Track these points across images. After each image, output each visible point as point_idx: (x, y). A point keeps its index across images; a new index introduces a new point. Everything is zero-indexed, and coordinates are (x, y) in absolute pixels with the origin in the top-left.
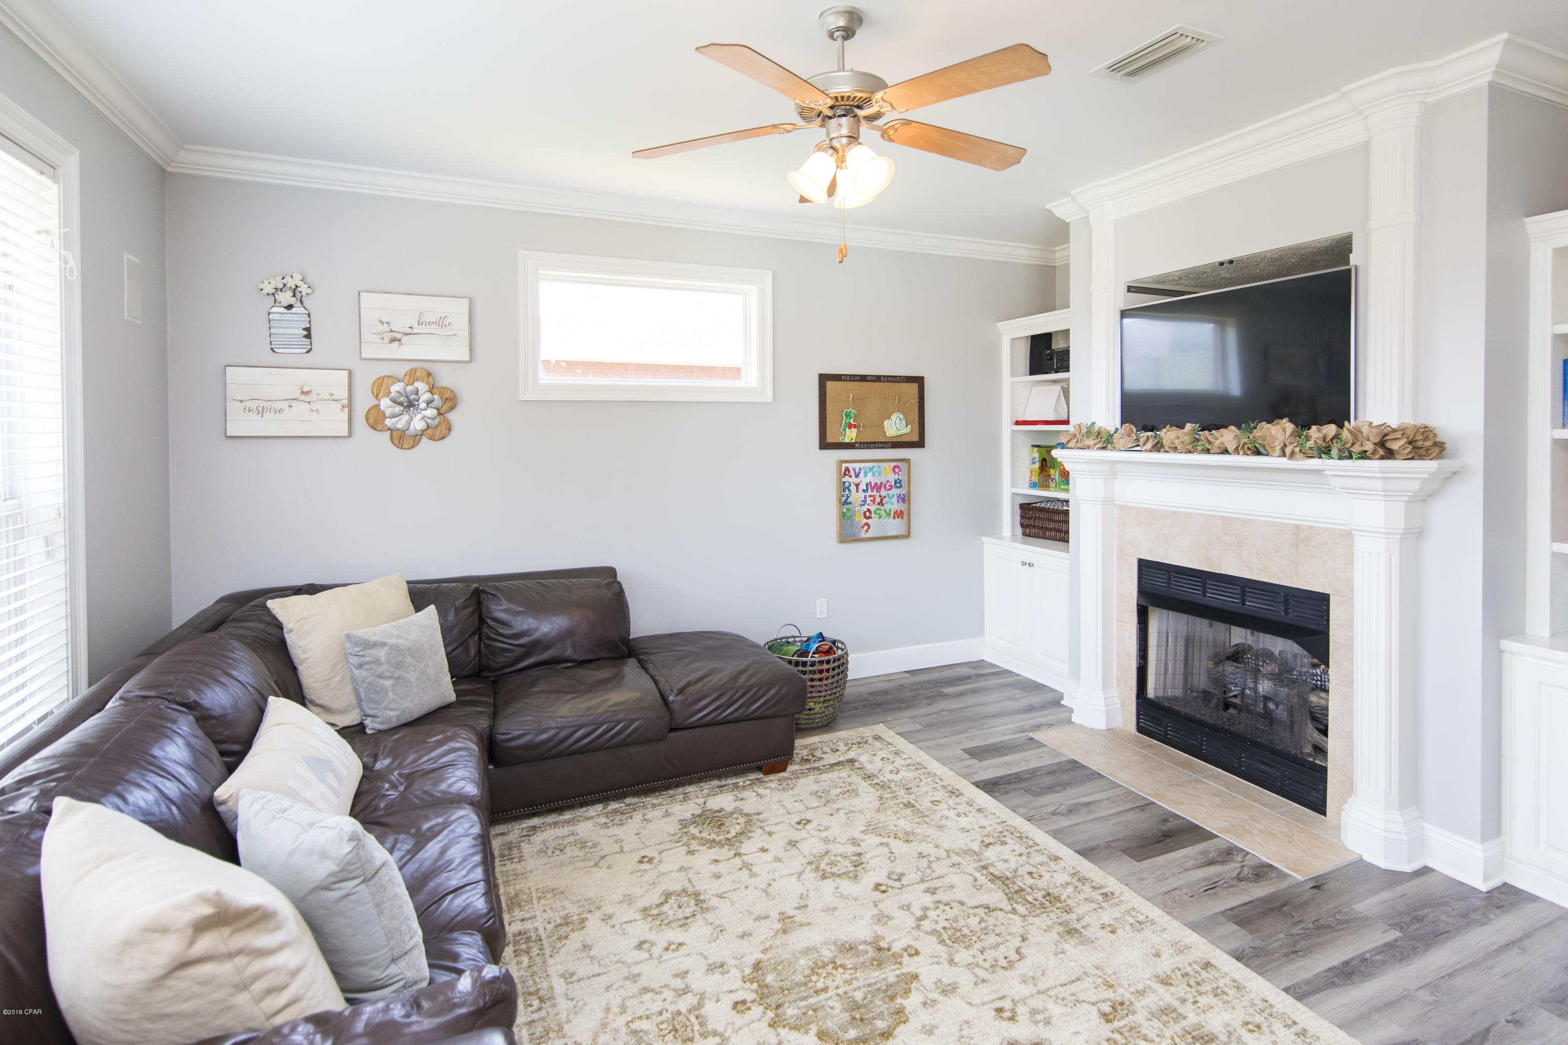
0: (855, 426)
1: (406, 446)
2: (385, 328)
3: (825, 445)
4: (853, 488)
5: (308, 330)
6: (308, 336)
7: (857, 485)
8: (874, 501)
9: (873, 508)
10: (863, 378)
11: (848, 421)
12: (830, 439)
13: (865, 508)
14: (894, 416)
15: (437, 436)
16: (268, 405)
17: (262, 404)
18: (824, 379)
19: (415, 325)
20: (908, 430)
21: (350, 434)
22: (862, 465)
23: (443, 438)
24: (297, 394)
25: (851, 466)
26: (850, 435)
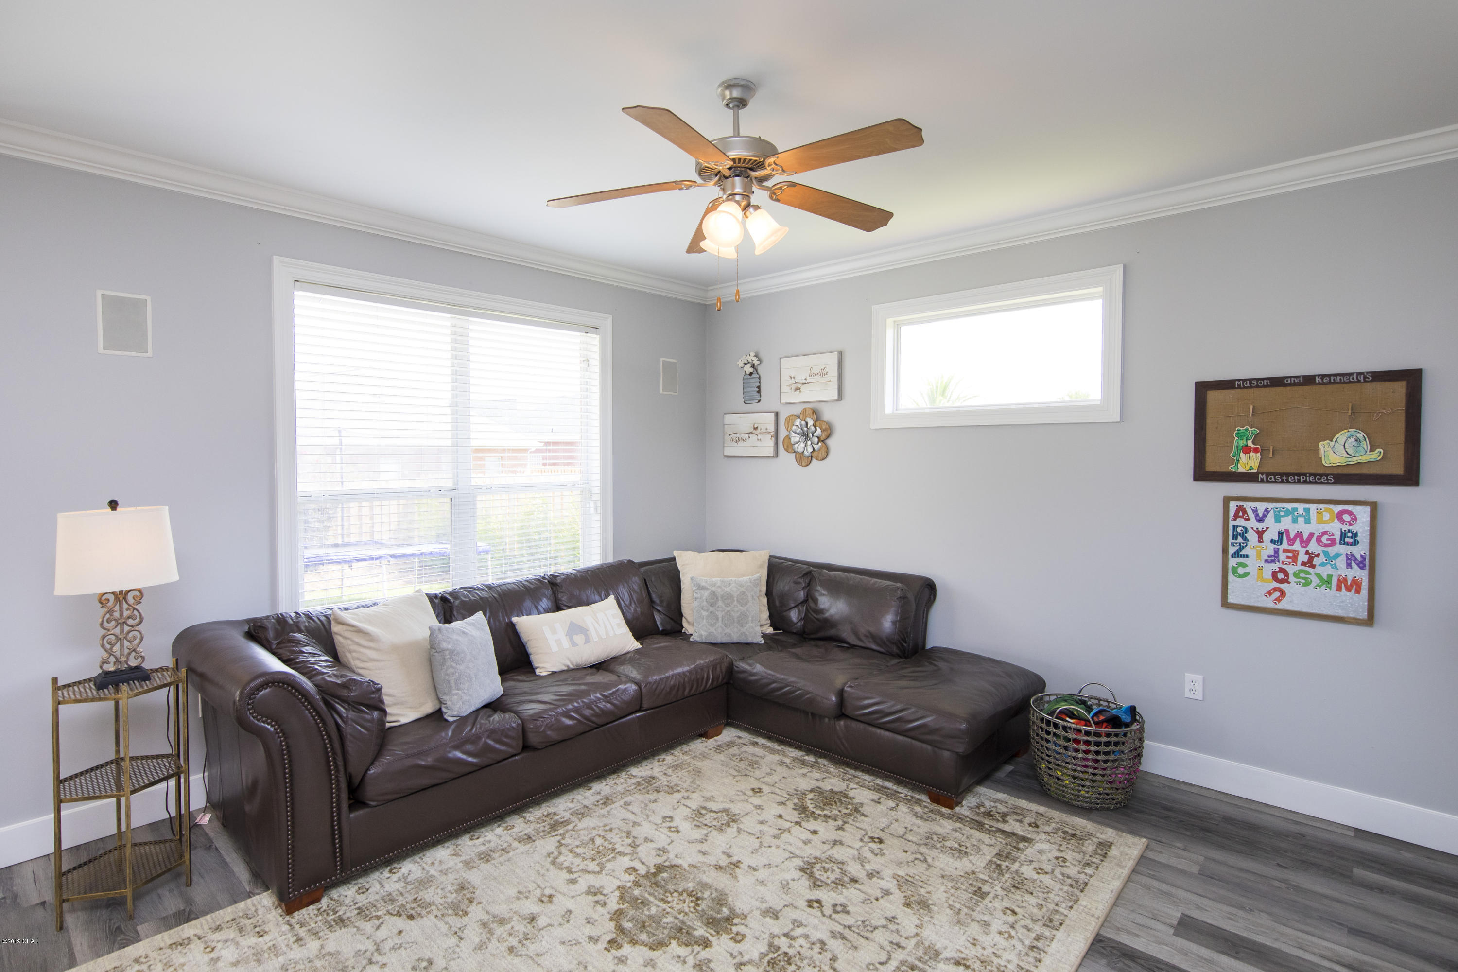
0: (1256, 451)
1: (804, 464)
2: (793, 381)
3: (1201, 474)
4: (1252, 536)
5: (759, 387)
6: (759, 392)
7: (1260, 534)
8: (1294, 559)
9: (1291, 569)
10: (1277, 382)
11: (1242, 443)
12: (1211, 466)
13: (1275, 567)
14: (1341, 437)
15: (820, 457)
16: (740, 436)
17: (738, 436)
18: (1202, 389)
19: (808, 377)
20: (1375, 456)
21: (776, 454)
22: (1270, 505)
23: (824, 459)
24: (752, 430)
25: (1248, 506)
26: (1249, 463)
